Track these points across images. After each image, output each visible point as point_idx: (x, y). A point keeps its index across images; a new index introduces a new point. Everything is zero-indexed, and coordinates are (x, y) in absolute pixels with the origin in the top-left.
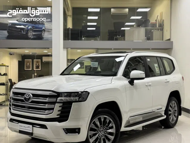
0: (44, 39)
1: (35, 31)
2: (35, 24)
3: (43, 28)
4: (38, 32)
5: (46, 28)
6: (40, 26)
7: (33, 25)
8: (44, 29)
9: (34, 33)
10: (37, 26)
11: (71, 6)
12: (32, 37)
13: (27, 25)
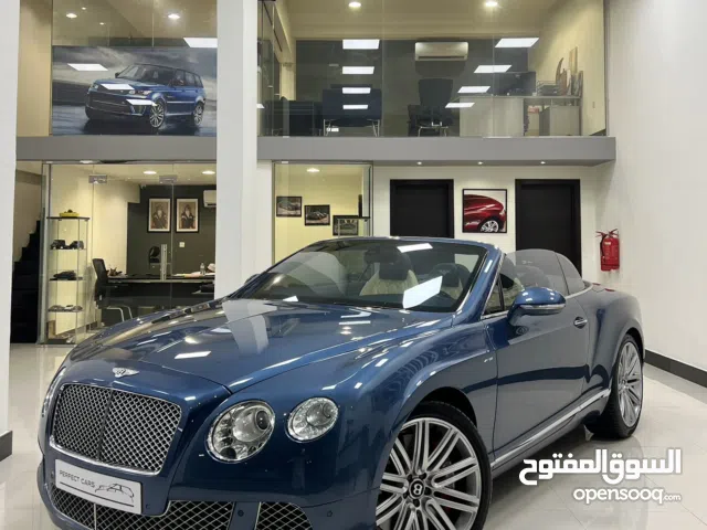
0: (202, 131)
1: (171, 108)
2: (172, 87)
3: (199, 98)
4: (180, 111)
5: (207, 98)
6: (190, 92)
7: (167, 89)
8: (200, 102)
9: (168, 114)
10: (178, 90)
11: (291, 36)
12: (164, 127)
13: (146, 89)
